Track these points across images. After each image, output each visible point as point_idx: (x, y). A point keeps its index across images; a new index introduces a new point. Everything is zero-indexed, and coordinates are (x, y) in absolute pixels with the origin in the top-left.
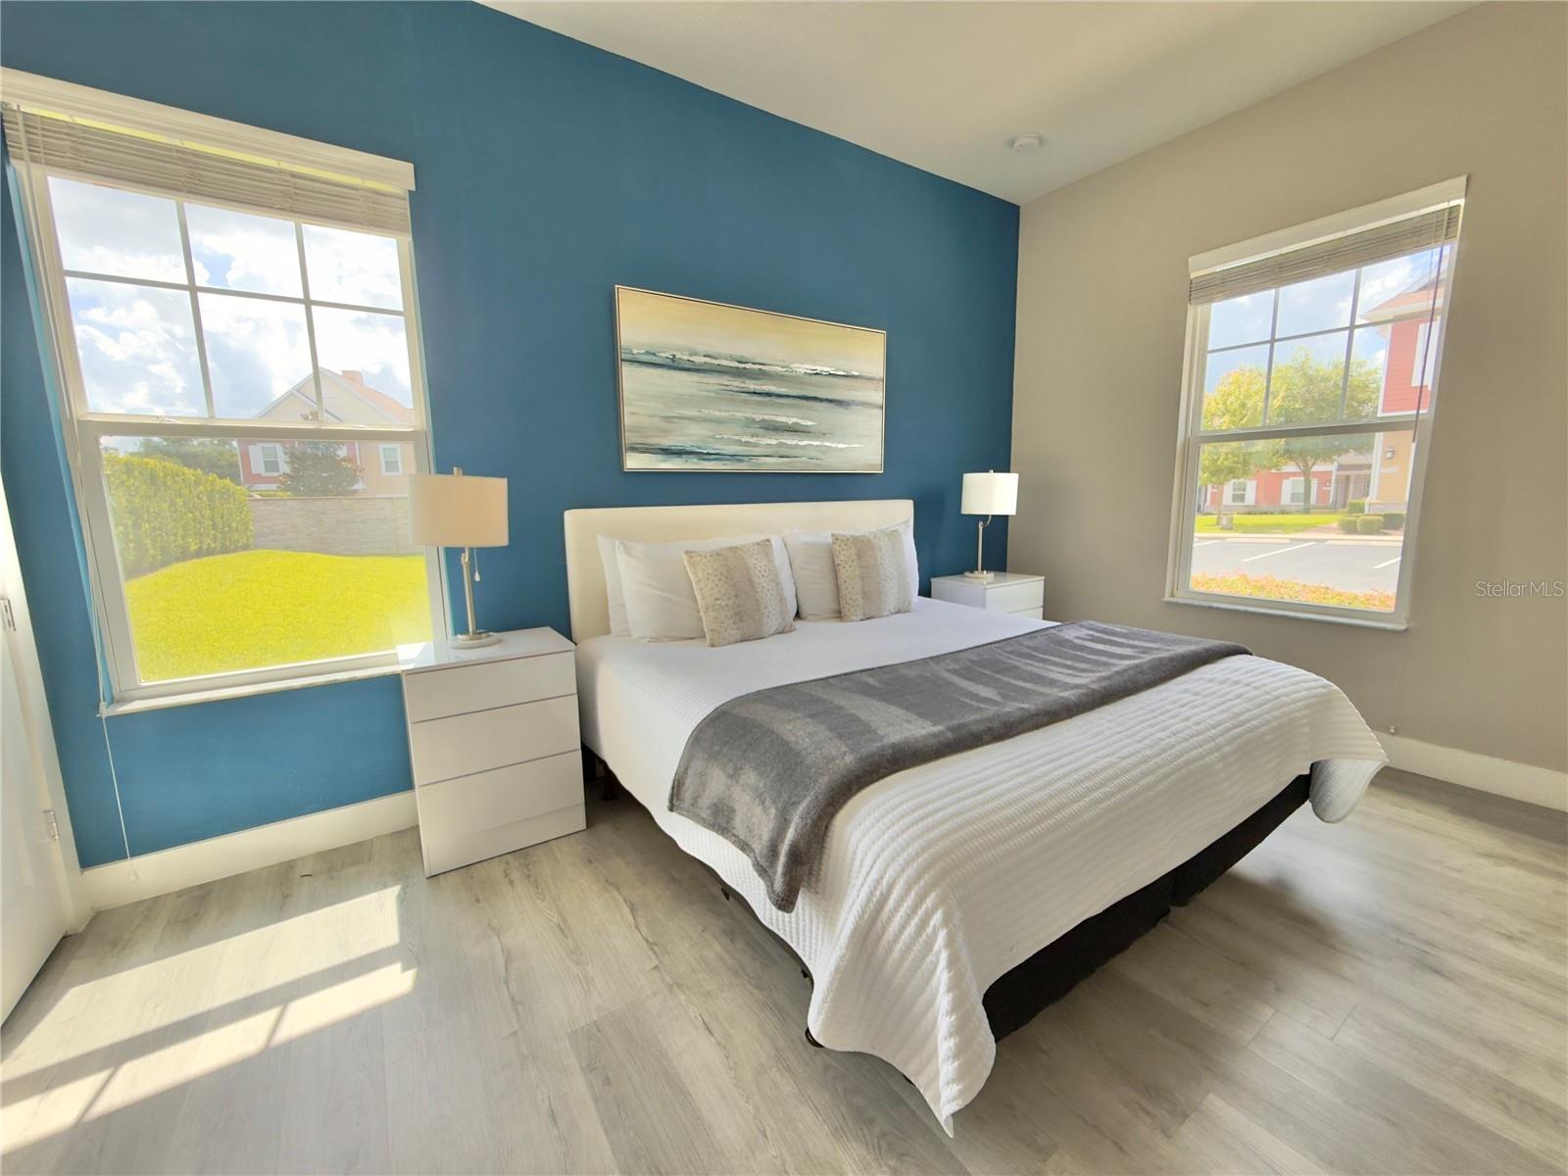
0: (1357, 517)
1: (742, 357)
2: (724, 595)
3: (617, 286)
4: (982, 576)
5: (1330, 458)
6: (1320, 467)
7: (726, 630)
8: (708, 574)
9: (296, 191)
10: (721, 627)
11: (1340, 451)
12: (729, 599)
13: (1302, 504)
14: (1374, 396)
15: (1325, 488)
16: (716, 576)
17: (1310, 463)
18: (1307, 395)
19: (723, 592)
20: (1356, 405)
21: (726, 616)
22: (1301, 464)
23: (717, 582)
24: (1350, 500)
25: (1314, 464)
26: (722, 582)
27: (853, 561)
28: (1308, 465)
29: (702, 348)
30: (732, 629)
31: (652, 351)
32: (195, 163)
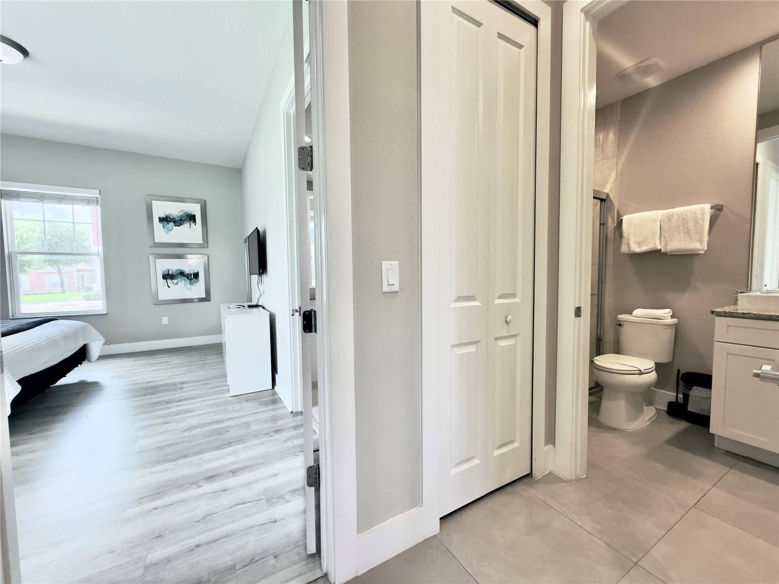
0: (91, 293)
5: (71, 265)
6: (67, 269)
11: (76, 262)
13: (61, 289)
14: (88, 238)
15: (71, 281)
17: (61, 268)
18: (53, 233)
20: (80, 241)
22: (56, 268)
24: (86, 285)
25: (63, 268)
28: (60, 269)
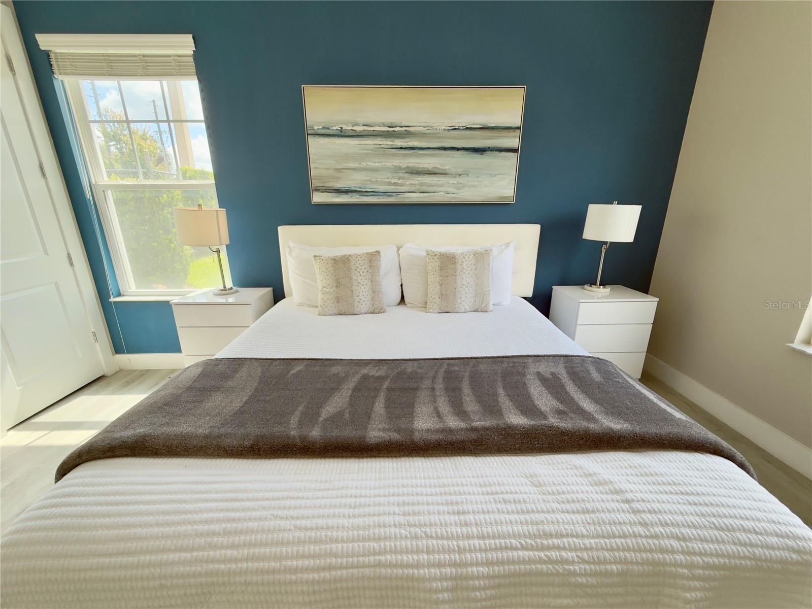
1: (392, 123)
2: (329, 285)
3: (302, 86)
4: (598, 290)
7: (327, 307)
8: (322, 271)
9: (147, 64)
10: (324, 304)
12: (331, 288)
16: (326, 272)
19: (328, 283)
21: (328, 298)
23: (326, 276)
26: (328, 277)
27: (436, 271)
29: (361, 120)
30: (331, 307)
31: (327, 126)
32: (109, 60)
